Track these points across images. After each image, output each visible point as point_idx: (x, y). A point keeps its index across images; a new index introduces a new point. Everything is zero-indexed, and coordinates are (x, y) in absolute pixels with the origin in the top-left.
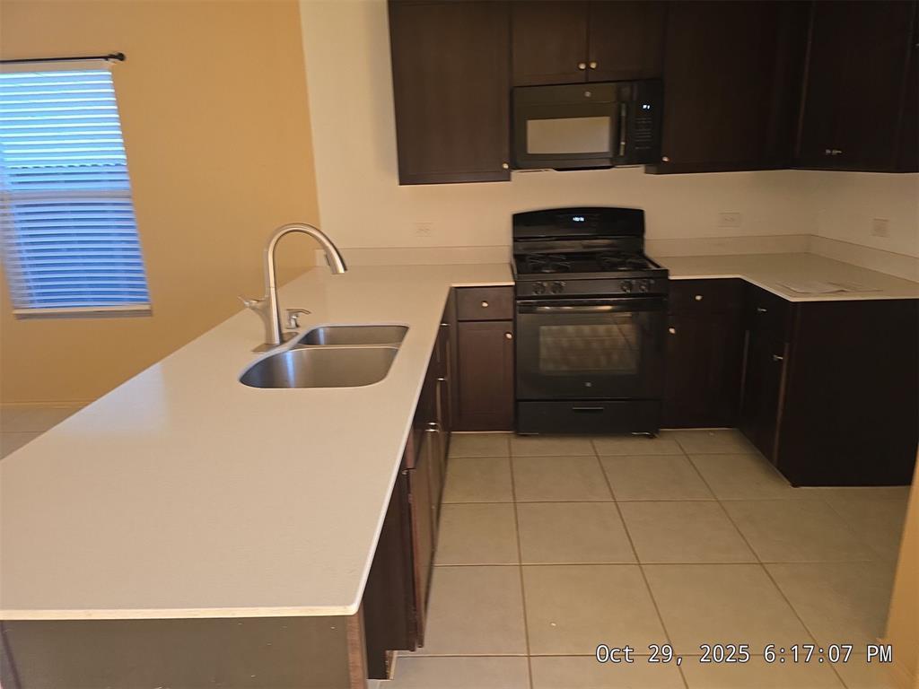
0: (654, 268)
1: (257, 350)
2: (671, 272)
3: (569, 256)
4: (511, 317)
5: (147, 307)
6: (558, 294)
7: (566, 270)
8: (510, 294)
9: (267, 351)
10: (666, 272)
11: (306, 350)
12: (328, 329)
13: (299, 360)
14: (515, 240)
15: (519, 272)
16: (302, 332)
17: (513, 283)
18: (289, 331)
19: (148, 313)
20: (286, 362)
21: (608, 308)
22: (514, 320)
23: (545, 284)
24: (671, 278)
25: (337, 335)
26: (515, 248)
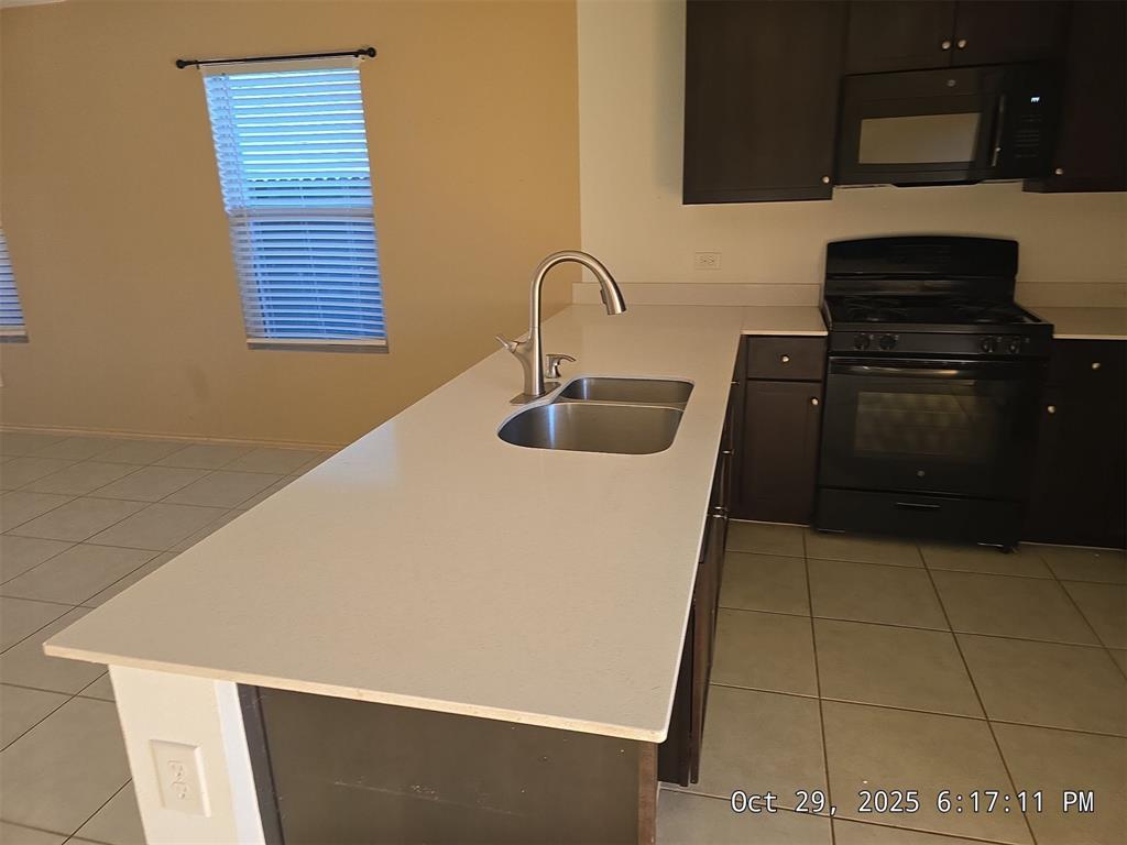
0: (1029, 322)
1: (515, 401)
2: (1056, 329)
3: (905, 301)
4: (820, 377)
5: (383, 343)
6: (888, 350)
7: (900, 319)
8: (822, 348)
9: (527, 403)
10: (1050, 328)
11: (570, 404)
12: (593, 381)
13: (563, 417)
14: (829, 276)
15: (834, 319)
16: (564, 383)
17: (825, 333)
18: (550, 380)
19: (385, 349)
20: (547, 417)
21: (953, 372)
22: (824, 382)
23: (871, 337)
24: (1056, 336)
25: (604, 388)
26: (827, 287)
